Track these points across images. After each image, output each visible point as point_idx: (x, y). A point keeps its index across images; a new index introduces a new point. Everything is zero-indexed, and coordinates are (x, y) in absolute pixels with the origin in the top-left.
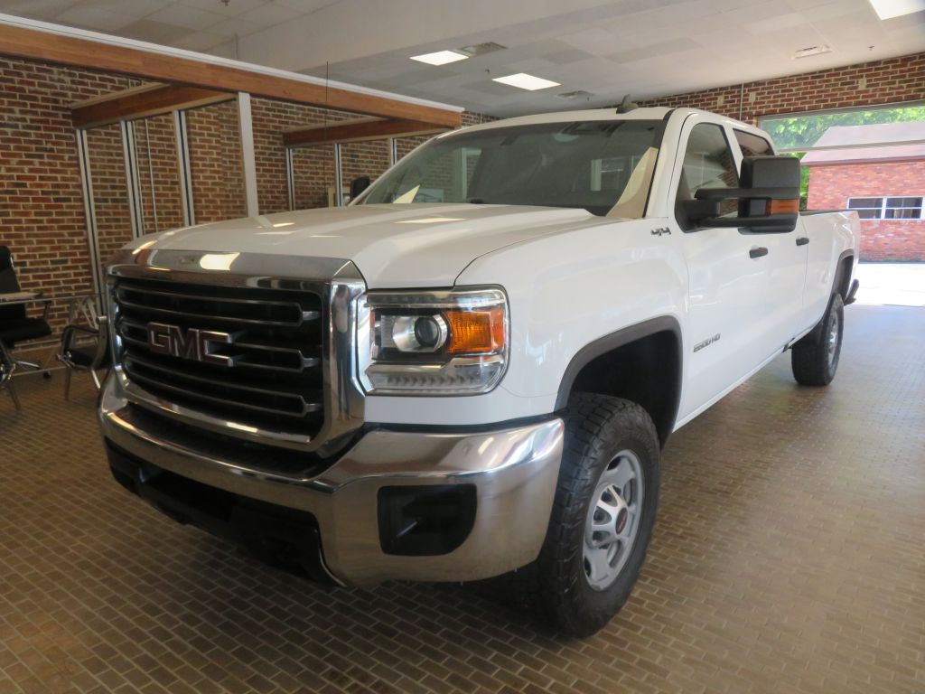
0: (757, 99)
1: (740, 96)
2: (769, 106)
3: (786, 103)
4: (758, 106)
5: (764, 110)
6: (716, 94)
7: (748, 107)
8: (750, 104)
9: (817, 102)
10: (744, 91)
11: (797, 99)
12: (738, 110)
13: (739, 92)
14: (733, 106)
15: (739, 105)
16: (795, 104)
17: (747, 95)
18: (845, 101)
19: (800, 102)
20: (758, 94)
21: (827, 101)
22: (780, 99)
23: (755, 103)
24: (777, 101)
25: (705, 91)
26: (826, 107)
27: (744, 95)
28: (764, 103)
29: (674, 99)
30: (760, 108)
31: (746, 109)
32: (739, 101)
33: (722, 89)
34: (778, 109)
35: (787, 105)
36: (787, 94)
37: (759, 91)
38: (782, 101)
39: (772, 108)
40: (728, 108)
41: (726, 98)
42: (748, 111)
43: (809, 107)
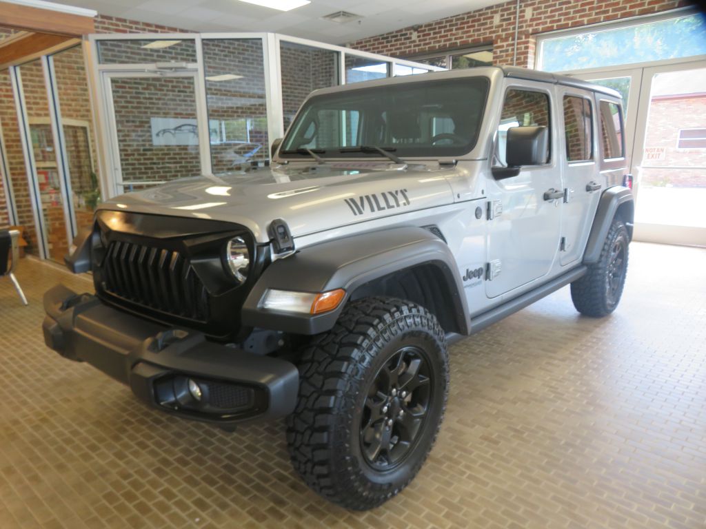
0: (533, 15)
1: (515, 13)
2: (546, 23)
3: (563, 17)
4: (534, 23)
5: (540, 27)
6: (492, 13)
7: (524, 25)
8: (526, 21)
9: (597, 14)
10: (521, 7)
11: (576, 12)
12: (514, 28)
13: (515, 8)
14: (509, 24)
15: (514, 23)
16: (572, 18)
17: (523, 11)
18: (628, 10)
19: (578, 15)
20: (534, 9)
21: (607, 11)
22: (557, 13)
23: (532, 20)
24: (554, 16)
25: (481, 10)
26: (607, 19)
27: (521, 12)
28: (540, 19)
29: (452, 21)
30: (537, 25)
31: (522, 27)
32: (515, 18)
33: (498, 6)
34: (555, 25)
35: (565, 20)
36: (564, 6)
37: (536, 6)
38: (560, 15)
39: (549, 25)
40: (504, 27)
41: (502, 15)
42: (524, 29)
43: (588, 21)
